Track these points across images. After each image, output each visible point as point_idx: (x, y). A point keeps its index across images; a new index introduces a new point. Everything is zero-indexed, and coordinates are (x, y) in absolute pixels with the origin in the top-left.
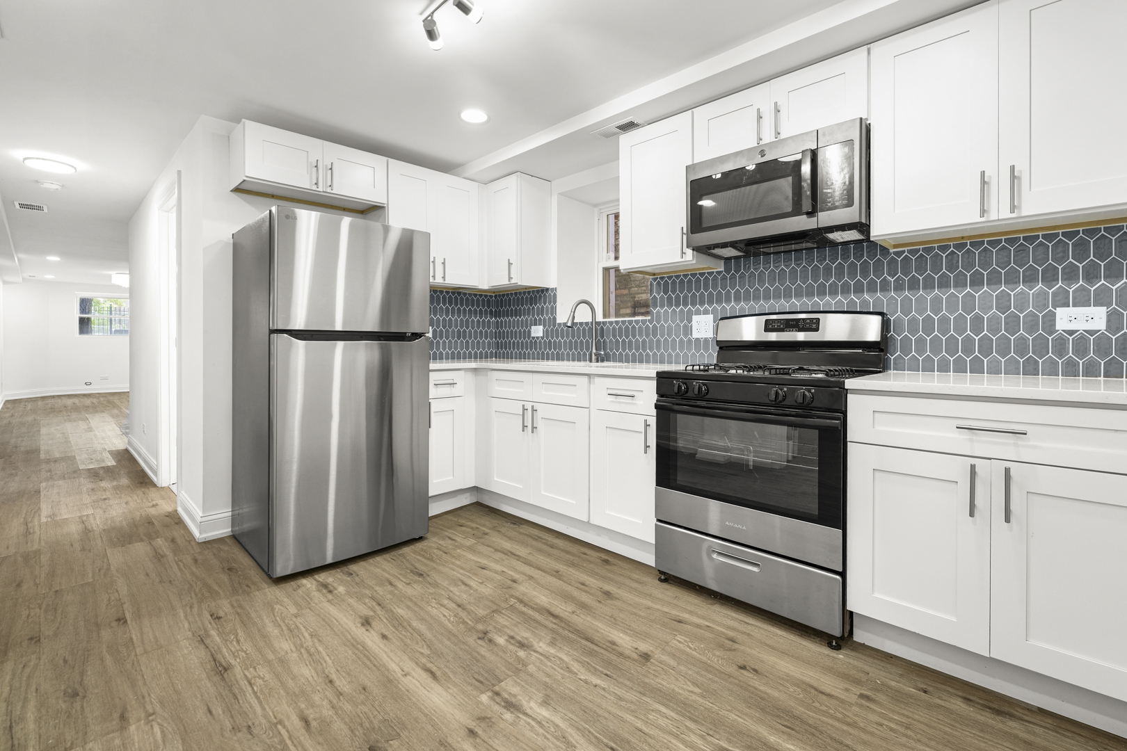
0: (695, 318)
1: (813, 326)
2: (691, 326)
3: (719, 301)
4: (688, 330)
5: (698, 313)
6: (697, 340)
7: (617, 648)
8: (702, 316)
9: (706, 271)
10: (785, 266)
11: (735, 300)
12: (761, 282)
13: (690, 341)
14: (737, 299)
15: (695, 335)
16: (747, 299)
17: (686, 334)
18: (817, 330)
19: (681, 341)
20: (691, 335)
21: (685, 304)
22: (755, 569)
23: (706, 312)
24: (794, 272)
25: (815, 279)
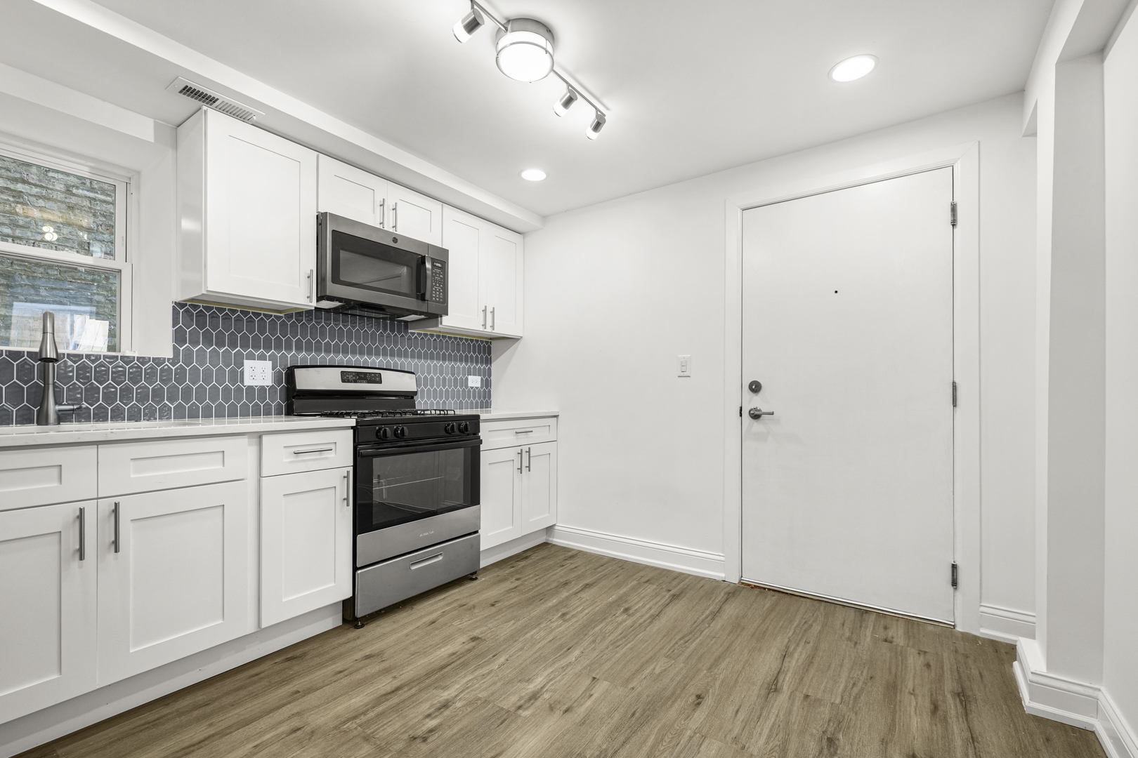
0: (247, 363)
1: (377, 379)
2: (242, 373)
3: (278, 348)
4: (237, 376)
5: (251, 357)
6: (250, 388)
7: (458, 653)
8: (256, 361)
9: (262, 312)
10: (344, 325)
11: (296, 349)
12: (323, 336)
13: (239, 390)
14: (299, 349)
15: (248, 382)
16: (309, 350)
17: (233, 381)
18: (380, 382)
19: (227, 389)
20: (242, 381)
21: (233, 345)
22: (440, 558)
23: (262, 358)
24: (349, 331)
25: (366, 341)
